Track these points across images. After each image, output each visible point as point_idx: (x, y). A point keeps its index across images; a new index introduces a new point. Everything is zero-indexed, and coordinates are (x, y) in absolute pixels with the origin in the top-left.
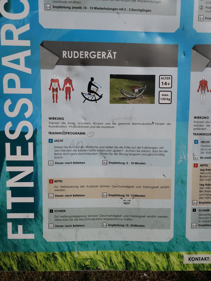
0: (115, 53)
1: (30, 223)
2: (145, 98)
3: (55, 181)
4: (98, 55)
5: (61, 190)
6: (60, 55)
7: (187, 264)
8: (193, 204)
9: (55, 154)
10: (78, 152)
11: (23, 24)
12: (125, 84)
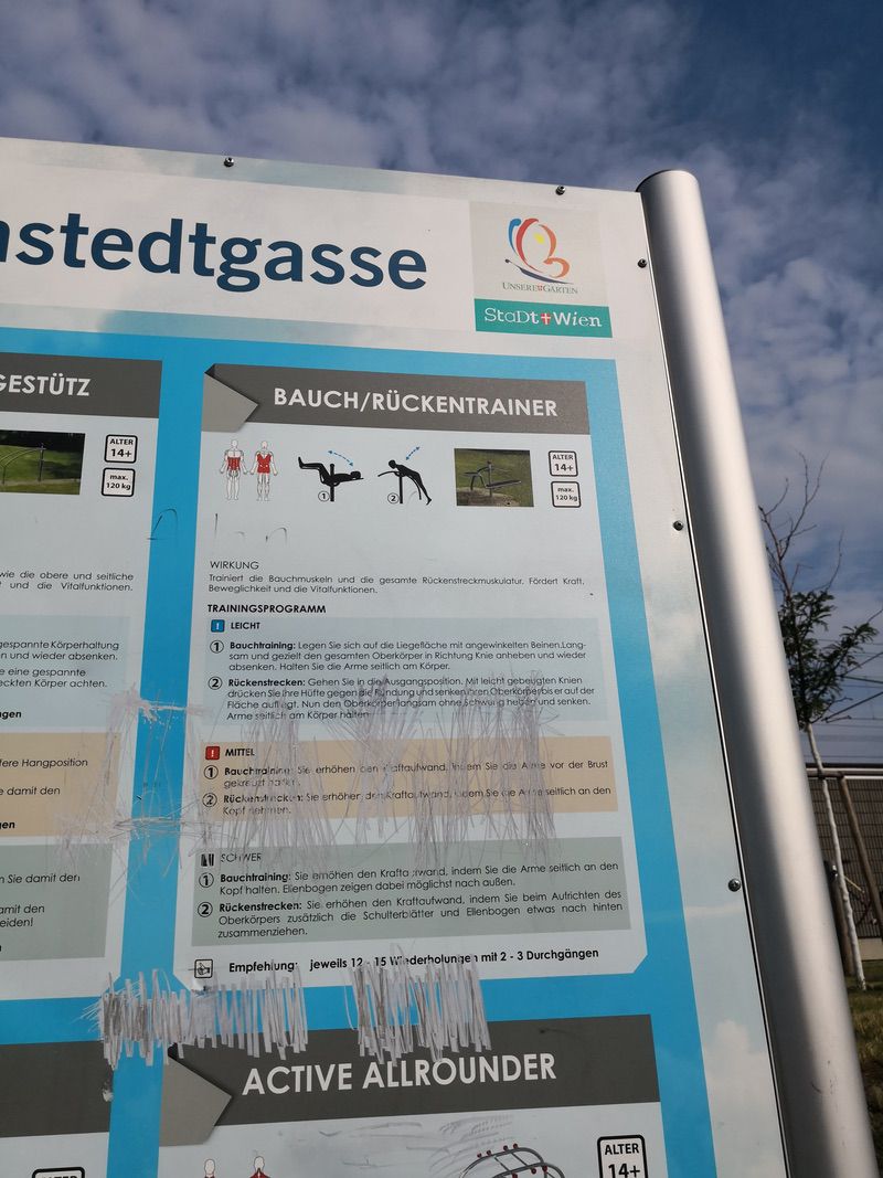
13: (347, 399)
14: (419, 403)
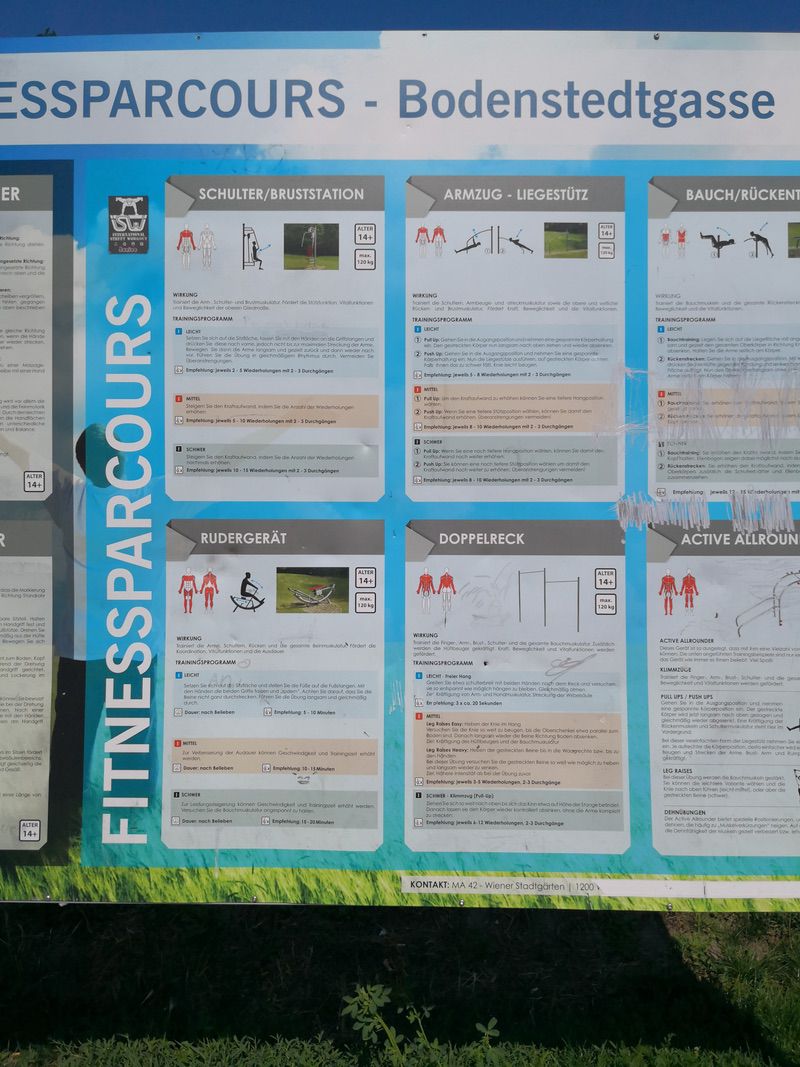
0: (283, 535)
1: (141, 816)
2: (334, 604)
3: (185, 743)
4: (257, 538)
5: (194, 759)
6: (197, 540)
7: (408, 894)
8: (416, 783)
9: (185, 697)
10: (223, 694)
11: (142, 496)
12: (301, 581)
13: (727, 194)
14: (768, 195)
